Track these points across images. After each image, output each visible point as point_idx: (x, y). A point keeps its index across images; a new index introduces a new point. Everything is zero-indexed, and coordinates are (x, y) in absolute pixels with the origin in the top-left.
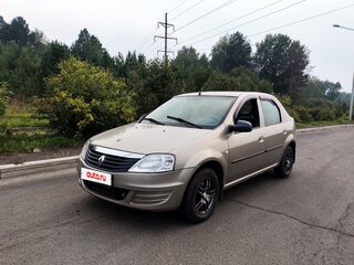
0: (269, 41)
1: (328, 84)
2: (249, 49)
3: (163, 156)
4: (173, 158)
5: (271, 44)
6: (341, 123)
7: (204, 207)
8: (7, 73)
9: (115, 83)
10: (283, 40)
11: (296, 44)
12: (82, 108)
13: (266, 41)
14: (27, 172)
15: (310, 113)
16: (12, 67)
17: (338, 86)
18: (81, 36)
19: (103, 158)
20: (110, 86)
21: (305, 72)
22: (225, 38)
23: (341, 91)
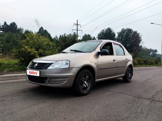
0: (123, 31)
1: (151, 50)
2: (114, 35)
3: (64, 61)
4: (69, 62)
5: (124, 32)
6: (158, 66)
7: (85, 88)
8: (5, 44)
9: (51, 43)
10: (130, 31)
11: (135, 33)
12: (34, 53)
13: (122, 31)
14: (5, 79)
15: (143, 61)
16: (8, 42)
17: (156, 51)
18: (40, 30)
19: (36, 64)
20: (48, 44)
21: (140, 44)
22: (103, 30)
23: (157, 53)
